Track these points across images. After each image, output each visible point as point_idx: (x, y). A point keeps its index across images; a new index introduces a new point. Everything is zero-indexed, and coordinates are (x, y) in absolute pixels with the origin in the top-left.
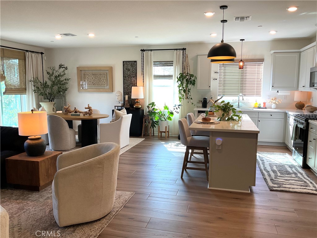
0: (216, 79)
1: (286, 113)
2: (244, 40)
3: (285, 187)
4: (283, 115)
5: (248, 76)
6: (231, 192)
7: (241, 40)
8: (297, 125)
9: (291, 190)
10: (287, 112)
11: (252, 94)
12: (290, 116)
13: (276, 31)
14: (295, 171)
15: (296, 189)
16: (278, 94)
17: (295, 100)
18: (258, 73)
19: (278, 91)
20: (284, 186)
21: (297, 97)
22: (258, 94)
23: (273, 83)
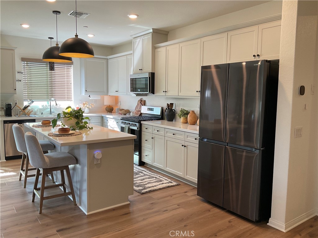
0: (20, 81)
1: (103, 117)
2: (53, 38)
4: (100, 119)
5: (57, 79)
7: (49, 38)
8: (129, 127)
9: (155, 188)
10: (103, 115)
11: (63, 98)
12: (108, 119)
16: (90, 98)
17: (105, 104)
18: (68, 76)
19: (90, 96)
22: (69, 99)
23: (86, 88)
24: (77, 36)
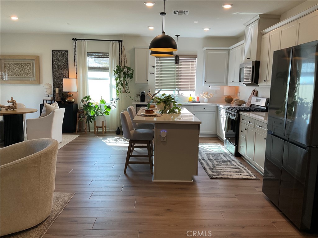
0: (153, 74)
1: (218, 106)
2: (179, 35)
3: (223, 175)
4: (215, 108)
5: (183, 72)
6: (175, 183)
7: (176, 35)
8: (229, 116)
10: (218, 105)
11: (186, 89)
12: (221, 109)
13: (210, 29)
14: (229, 159)
15: (233, 176)
16: (210, 89)
17: (224, 95)
18: (192, 69)
19: (210, 86)
20: (222, 173)
21: (226, 92)
22: (192, 89)
23: (206, 79)
24: (164, 33)
